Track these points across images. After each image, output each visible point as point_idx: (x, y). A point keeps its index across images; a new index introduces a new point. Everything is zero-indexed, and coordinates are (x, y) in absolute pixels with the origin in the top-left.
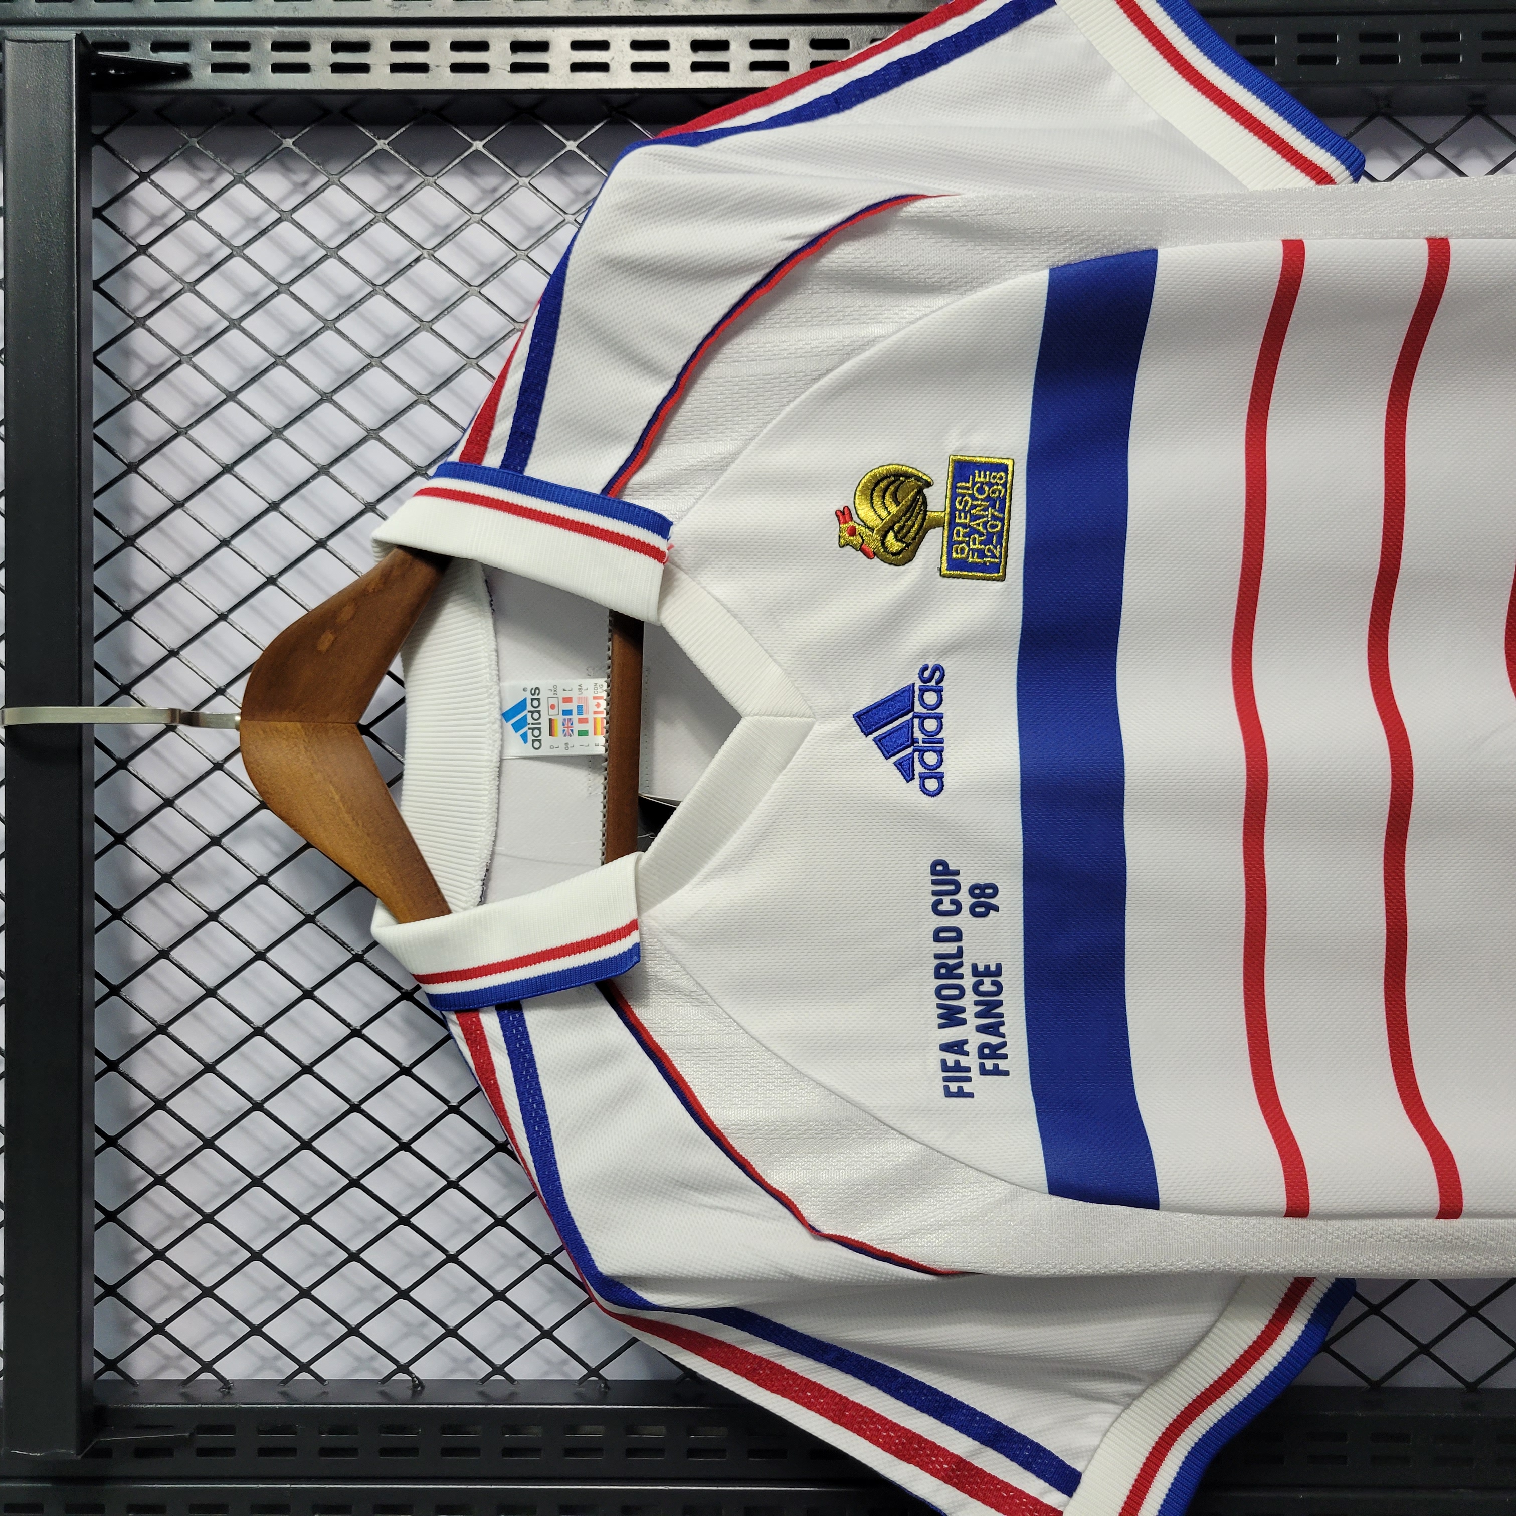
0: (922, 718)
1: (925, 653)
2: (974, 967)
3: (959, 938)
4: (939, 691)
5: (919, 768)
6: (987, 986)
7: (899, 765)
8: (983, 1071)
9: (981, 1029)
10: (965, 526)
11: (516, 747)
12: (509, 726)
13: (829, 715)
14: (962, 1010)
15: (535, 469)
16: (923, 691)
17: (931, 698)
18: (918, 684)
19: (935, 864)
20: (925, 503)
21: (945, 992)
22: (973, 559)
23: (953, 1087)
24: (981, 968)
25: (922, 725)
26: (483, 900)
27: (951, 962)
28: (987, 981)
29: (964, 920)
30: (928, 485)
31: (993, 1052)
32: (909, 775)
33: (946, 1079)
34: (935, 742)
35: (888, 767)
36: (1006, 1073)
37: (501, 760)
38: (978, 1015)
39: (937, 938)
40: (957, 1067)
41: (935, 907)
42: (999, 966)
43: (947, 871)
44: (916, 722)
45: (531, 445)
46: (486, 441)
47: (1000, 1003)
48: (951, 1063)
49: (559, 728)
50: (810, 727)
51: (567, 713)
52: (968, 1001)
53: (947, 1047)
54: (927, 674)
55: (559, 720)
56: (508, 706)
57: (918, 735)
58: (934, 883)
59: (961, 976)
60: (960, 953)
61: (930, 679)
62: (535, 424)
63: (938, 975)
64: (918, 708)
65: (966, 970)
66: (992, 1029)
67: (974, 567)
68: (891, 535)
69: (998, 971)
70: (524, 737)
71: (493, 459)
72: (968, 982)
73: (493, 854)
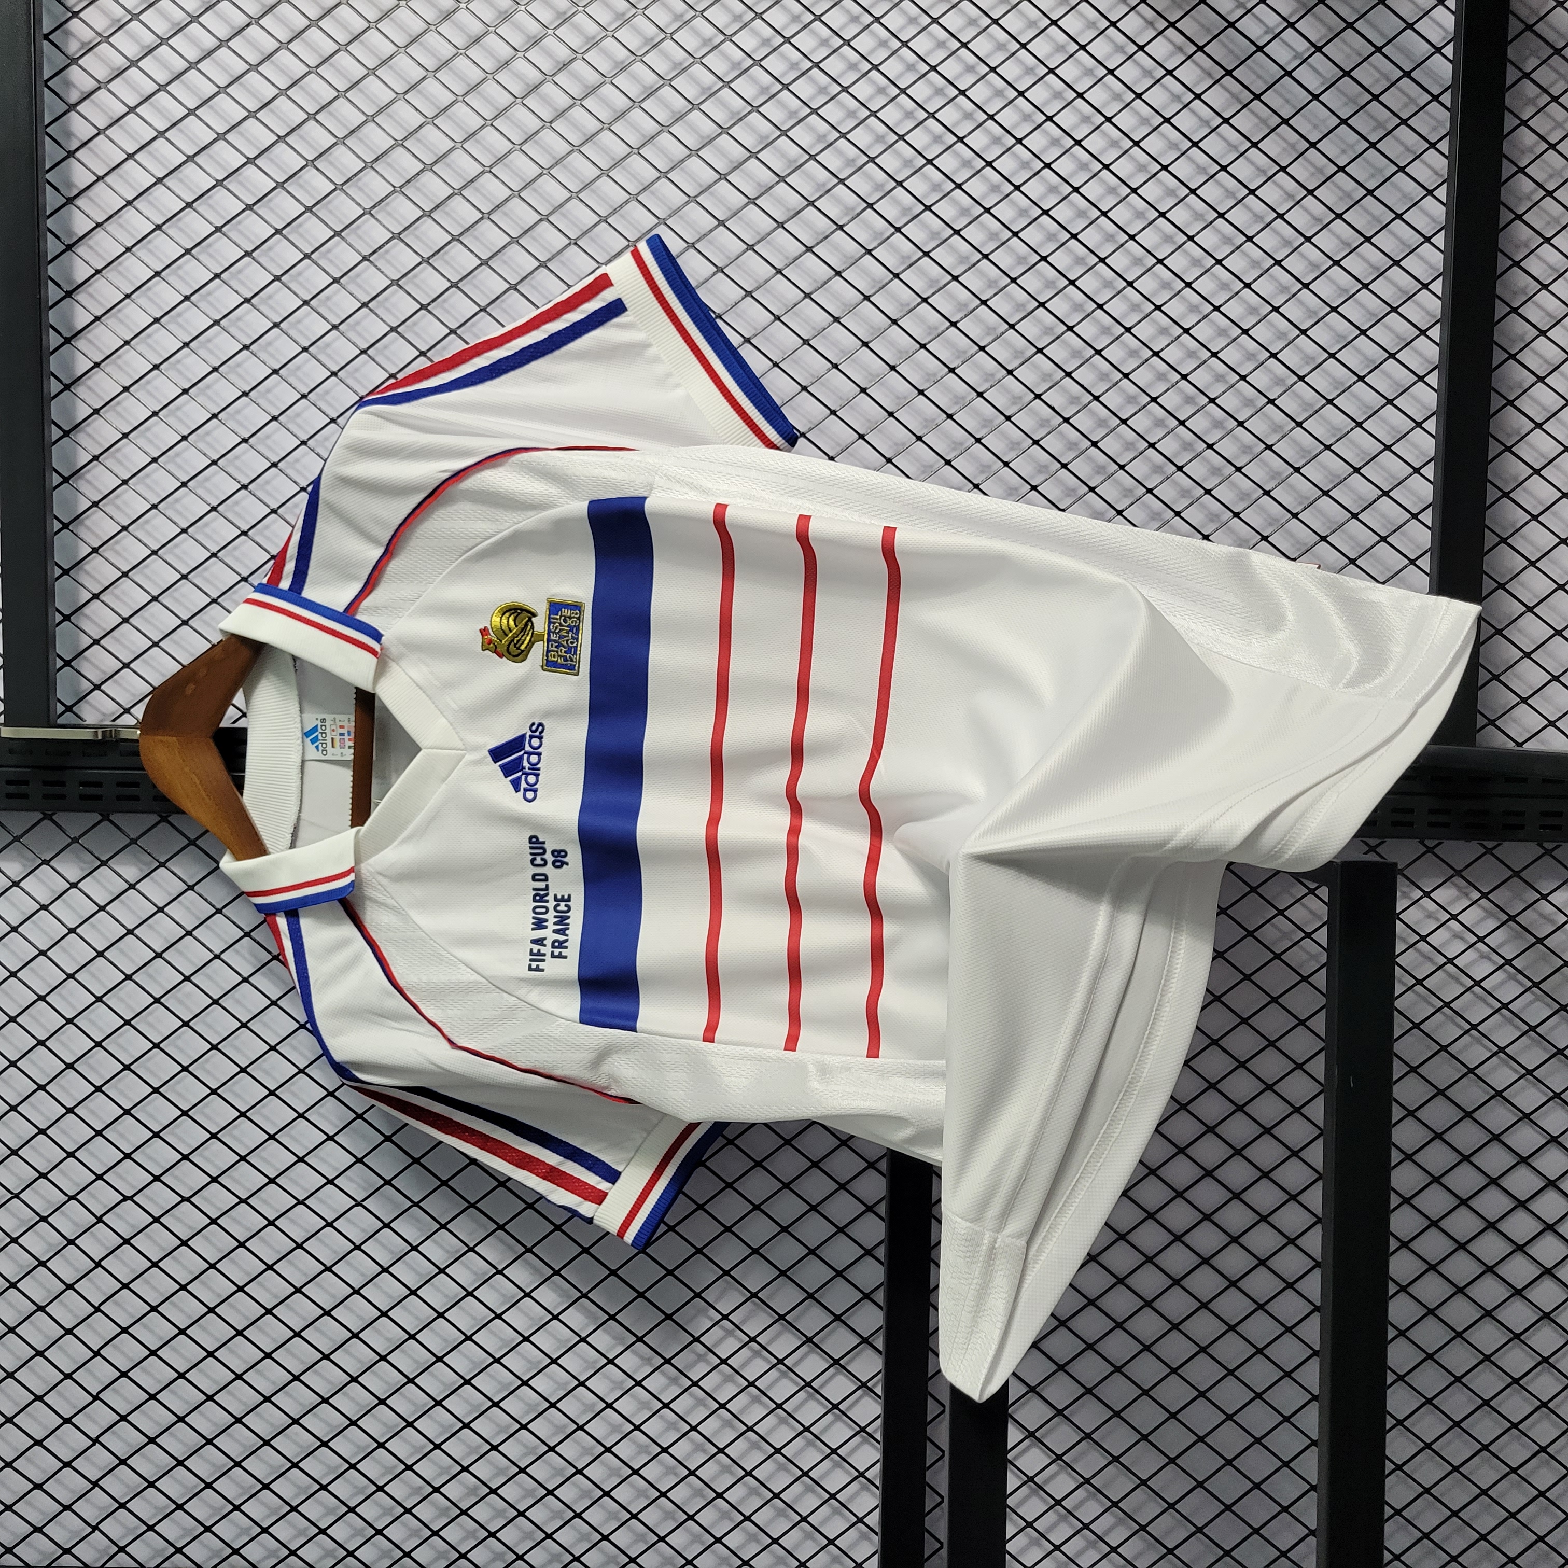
0: (530, 754)
1: (533, 715)
2: (555, 896)
3: (546, 879)
4: (540, 738)
5: (523, 785)
6: (562, 907)
7: (512, 782)
8: (553, 956)
9: (555, 931)
10: (555, 641)
11: (312, 753)
12: (308, 741)
13: (475, 748)
14: (546, 921)
15: (308, 593)
16: (531, 737)
17: (535, 742)
18: (529, 733)
19: (531, 838)
20: (532, 627)
21: (538, 910)
22: (561, 661)
23: (534, 965)
24: (559, 897)
25: (528, 759)
26: (293, 846)
27: (542, 893)
28: (563, 904)
29: (549, 870)
30: (534, 615)
31: (561, 945)
32: (517, 789)
33: (531, 960)
34: (535, 770)
35: (506, 782)
36: (565, 957)
37: (303, 762)
38: (555, 924)
39: (534, 879)
40: (539, 953)
41: (532, 861)
42: (569, 896)
43: (538, 842)
44: (526, 756)
45: (305, 578)
46: (282, 572)
47: (568, 917)
48: (535, 951)
49: (337, 743)
50: (463, 756)
51: (342, 734)
52: (551, 917)
53: (535, 942)
54: (534, 728)
55: (337, 738)
56: (307, 729)
57: (526, 764)
58: (531, 848)
59: (547, 901)
60: (547, 888)
61: (536, 731)
62: (307, 567)
63: (535, 900)
64: (528, 748)
65: (550, 898)
66: (562, 932)
67: (562, 666)
68: (512, 646)
69: (569, 899)
70: (317, 747)
71: (285, 584)
72: (551, 904)
73: (299, 818)
